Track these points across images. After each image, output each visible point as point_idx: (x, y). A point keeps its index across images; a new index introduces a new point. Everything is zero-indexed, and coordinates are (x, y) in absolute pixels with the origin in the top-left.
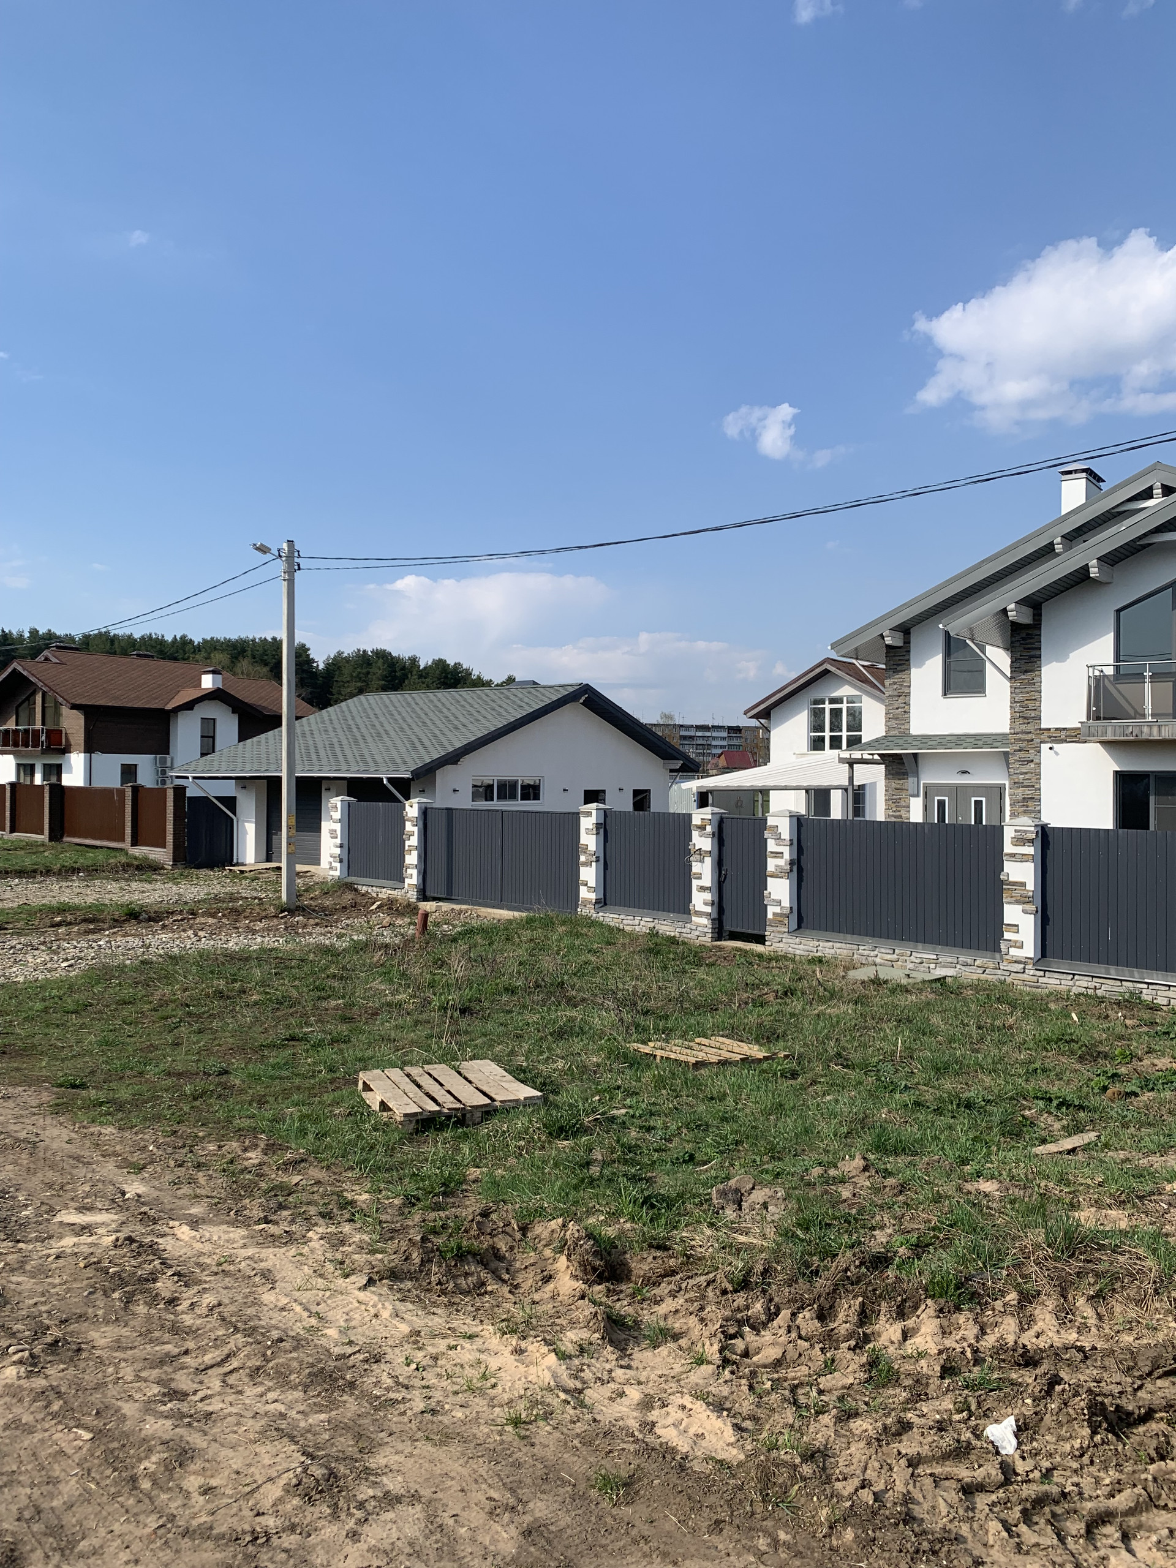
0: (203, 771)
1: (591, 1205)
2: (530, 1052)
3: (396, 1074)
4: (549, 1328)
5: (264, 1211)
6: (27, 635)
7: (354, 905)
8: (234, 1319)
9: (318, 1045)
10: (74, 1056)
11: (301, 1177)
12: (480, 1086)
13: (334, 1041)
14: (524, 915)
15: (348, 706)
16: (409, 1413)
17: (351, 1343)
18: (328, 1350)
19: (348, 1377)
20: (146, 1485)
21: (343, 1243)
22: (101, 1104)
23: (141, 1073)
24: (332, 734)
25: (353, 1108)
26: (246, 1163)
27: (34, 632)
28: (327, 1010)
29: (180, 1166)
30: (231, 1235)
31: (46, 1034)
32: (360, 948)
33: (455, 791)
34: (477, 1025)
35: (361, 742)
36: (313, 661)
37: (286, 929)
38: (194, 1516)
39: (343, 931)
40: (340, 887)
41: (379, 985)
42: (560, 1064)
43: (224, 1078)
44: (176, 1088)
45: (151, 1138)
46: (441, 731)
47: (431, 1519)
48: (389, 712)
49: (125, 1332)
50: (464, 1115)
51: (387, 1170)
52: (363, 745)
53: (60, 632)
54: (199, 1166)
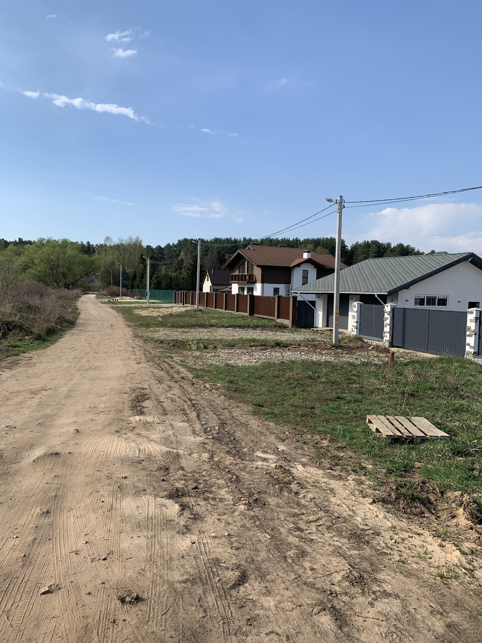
0: (303, 291)
1: (474, 488)
2: (442, 416)
3: (382, 418)
4: (456, 539)
5: (330, 465)
6: (242, 240)
7: (362, 347)
8: (320, 505)
9: (349, 402)
10: (259, 395)
11: (344, 454)
12: (420, 428)
13: (356, 401)
14: (438, 356)
15: (361, 264)
16: (393, 560)
17: (367, 525)
18: (357, 526)
19: (366, 538)
20: (290, 561)
21: (362, 483)
22: (269, 414)
23: (282, 404)
24: (354, 276)
25: (364, 429)
26: (322, 445)
27: (245, 239)
28: (352, 388)
29: (298, 442)
30: (318, 472)
31: (249, 386)
32: (365, 364)
33: (407, 301)
34: (417, 402)
35: (366, 279)
36: (346, 246)
37: (335, 354)
38: (308, 578)
39: (358, 357)
40: (356, 339)
41: (372, 380)
42: (457, 424)
43: (313, 410)
44: (295, 411)
45: (287, 429)
46: (401, 274)
47: (404, 607)
48: (378, 266)
49: (280, 501)
50: (413, 439)
51: (380, 457)
52: (367, 281)
53: (253, 238)
54: (305, 443)
